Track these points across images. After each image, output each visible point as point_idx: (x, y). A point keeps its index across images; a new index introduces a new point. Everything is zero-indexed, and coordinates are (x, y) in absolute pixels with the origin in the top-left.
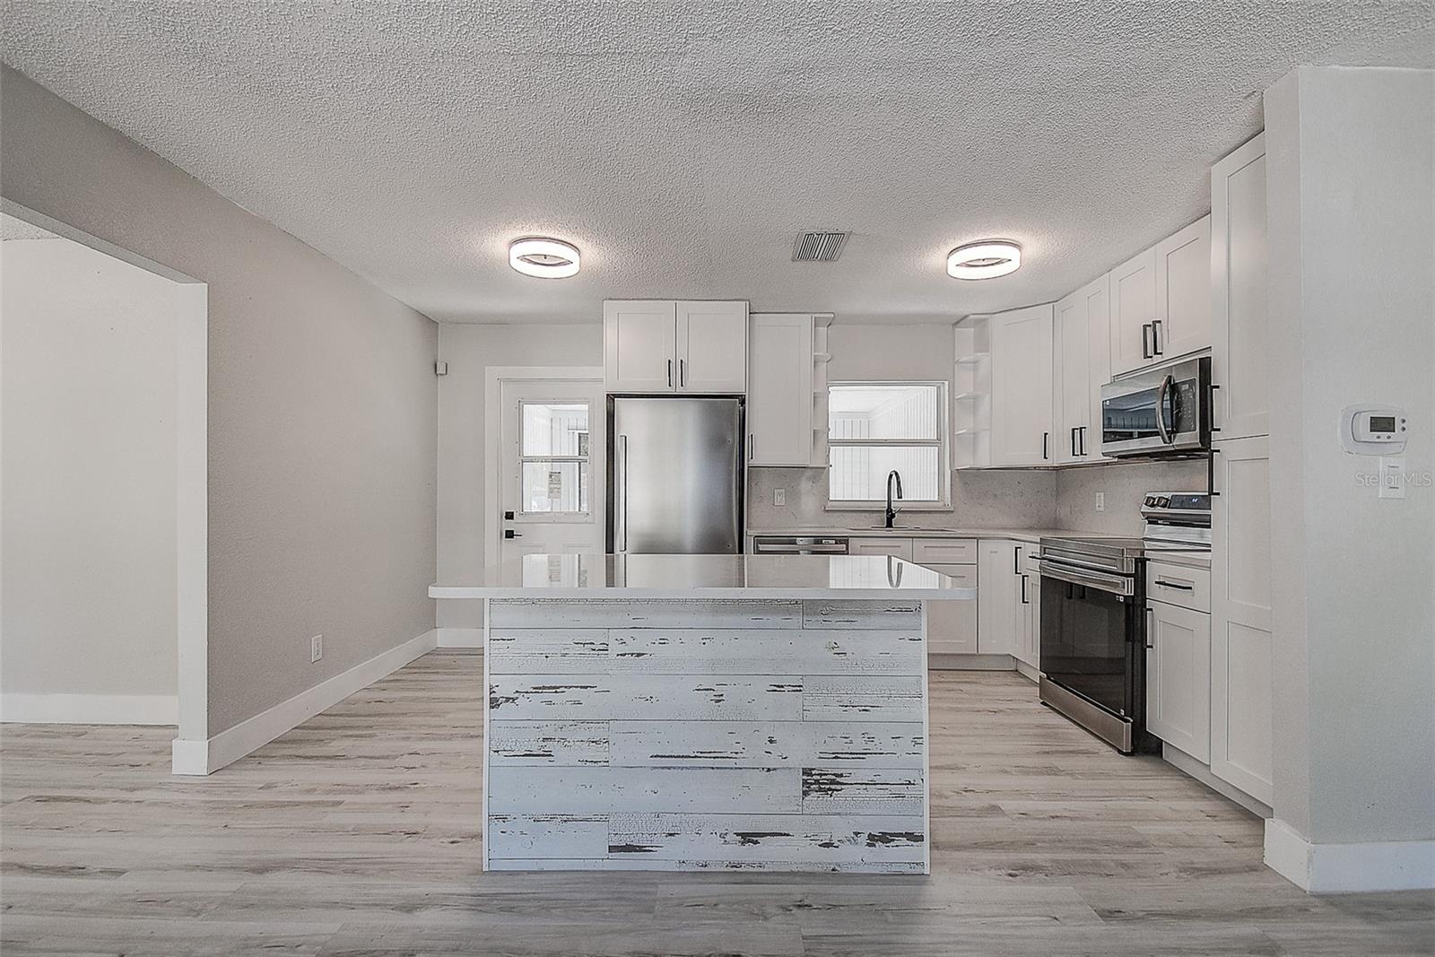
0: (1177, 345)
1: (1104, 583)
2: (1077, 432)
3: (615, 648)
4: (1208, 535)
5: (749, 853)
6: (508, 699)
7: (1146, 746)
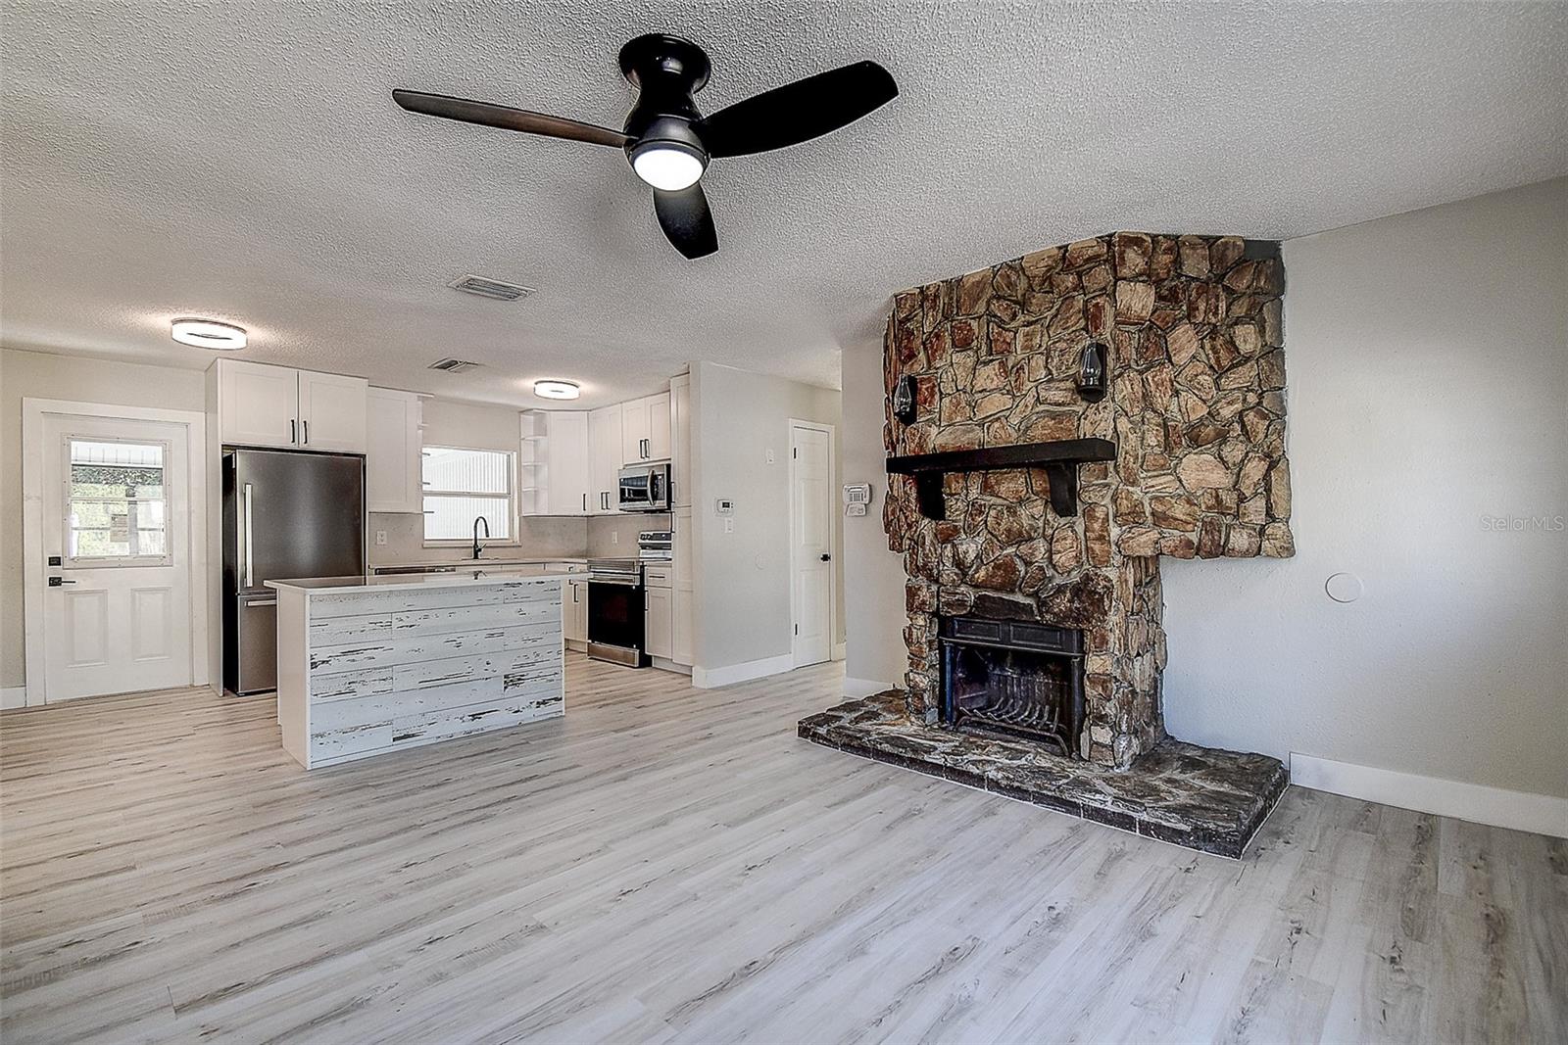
0: (658, 453)
1: (623, 580)
2: (604, 495)
3: (396, 624)
4: (669, 554)
5: (477, 724)
6: (323, 662)
7: (646, 662)
